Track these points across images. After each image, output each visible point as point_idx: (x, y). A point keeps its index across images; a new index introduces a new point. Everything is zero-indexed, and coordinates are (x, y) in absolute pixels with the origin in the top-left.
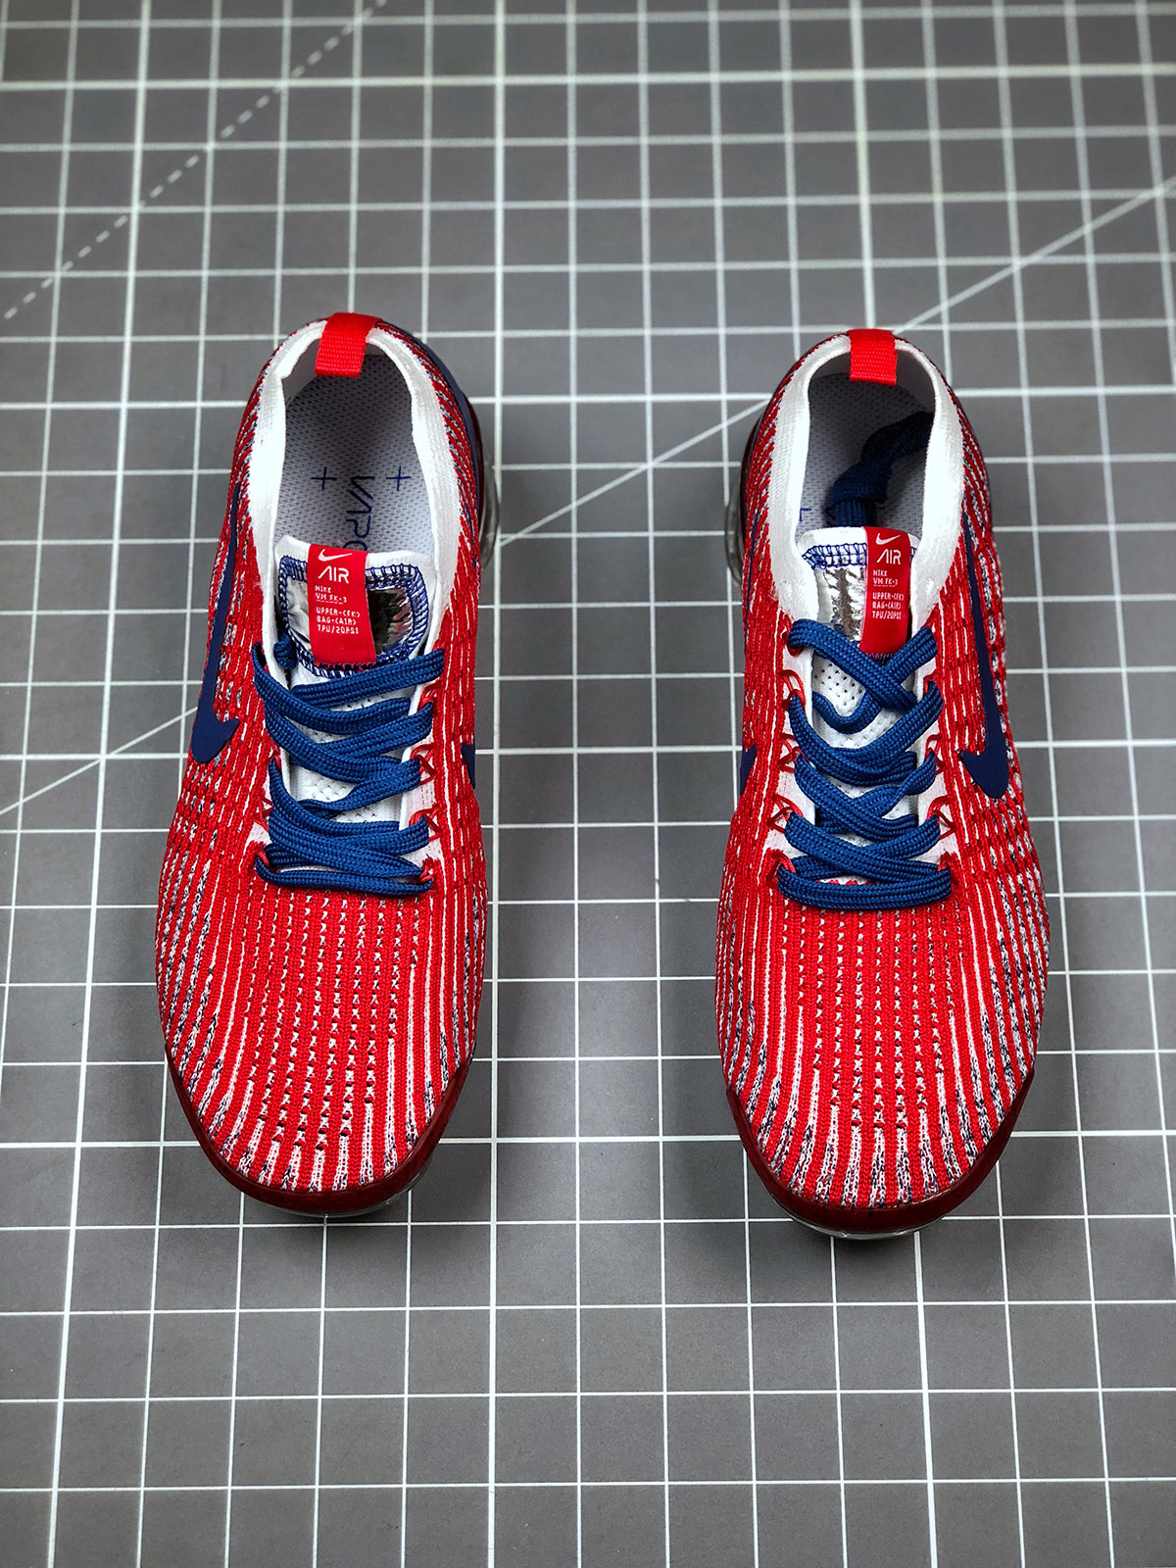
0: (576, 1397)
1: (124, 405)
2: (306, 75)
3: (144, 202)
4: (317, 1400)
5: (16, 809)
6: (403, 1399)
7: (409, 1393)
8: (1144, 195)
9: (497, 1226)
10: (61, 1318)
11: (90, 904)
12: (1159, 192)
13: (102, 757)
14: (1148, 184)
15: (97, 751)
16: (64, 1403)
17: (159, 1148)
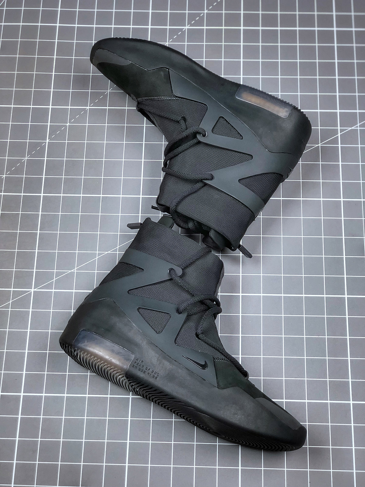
0: (149, 466)
1: (42, 195)
2: (94, 105)
3: (49, 139)
4: (81, 464)
5: (10, 303)
6: (103, 465)
7: (105, 463)
8: (317, 145)
9: (131, 420)
11: (28, 330)
14: (318, 143)
15: (32, 289)
16: (16, 463)
17: (43, 396)
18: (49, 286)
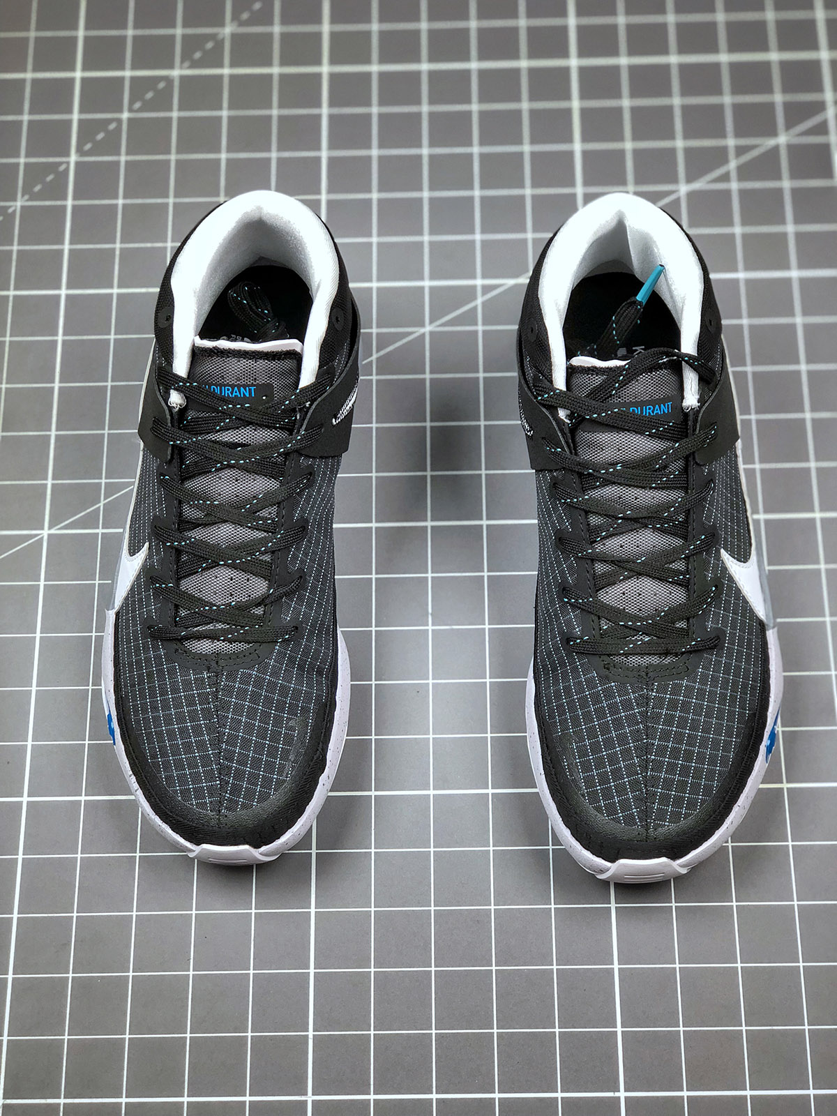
0: (370, 972)
1: (63, 292)
2: (191, 67)
3: (78, 154)
4: (189, 975)
6: (249, 974)
7: (254, 970)
8: (772, 142)
9: (317, 853)
11: (35, 633)
12: (782, 139)
13: (45, 533)
14: (775, 135)
15: (43, 529)
17: (81, 801)
18: (91, 521)
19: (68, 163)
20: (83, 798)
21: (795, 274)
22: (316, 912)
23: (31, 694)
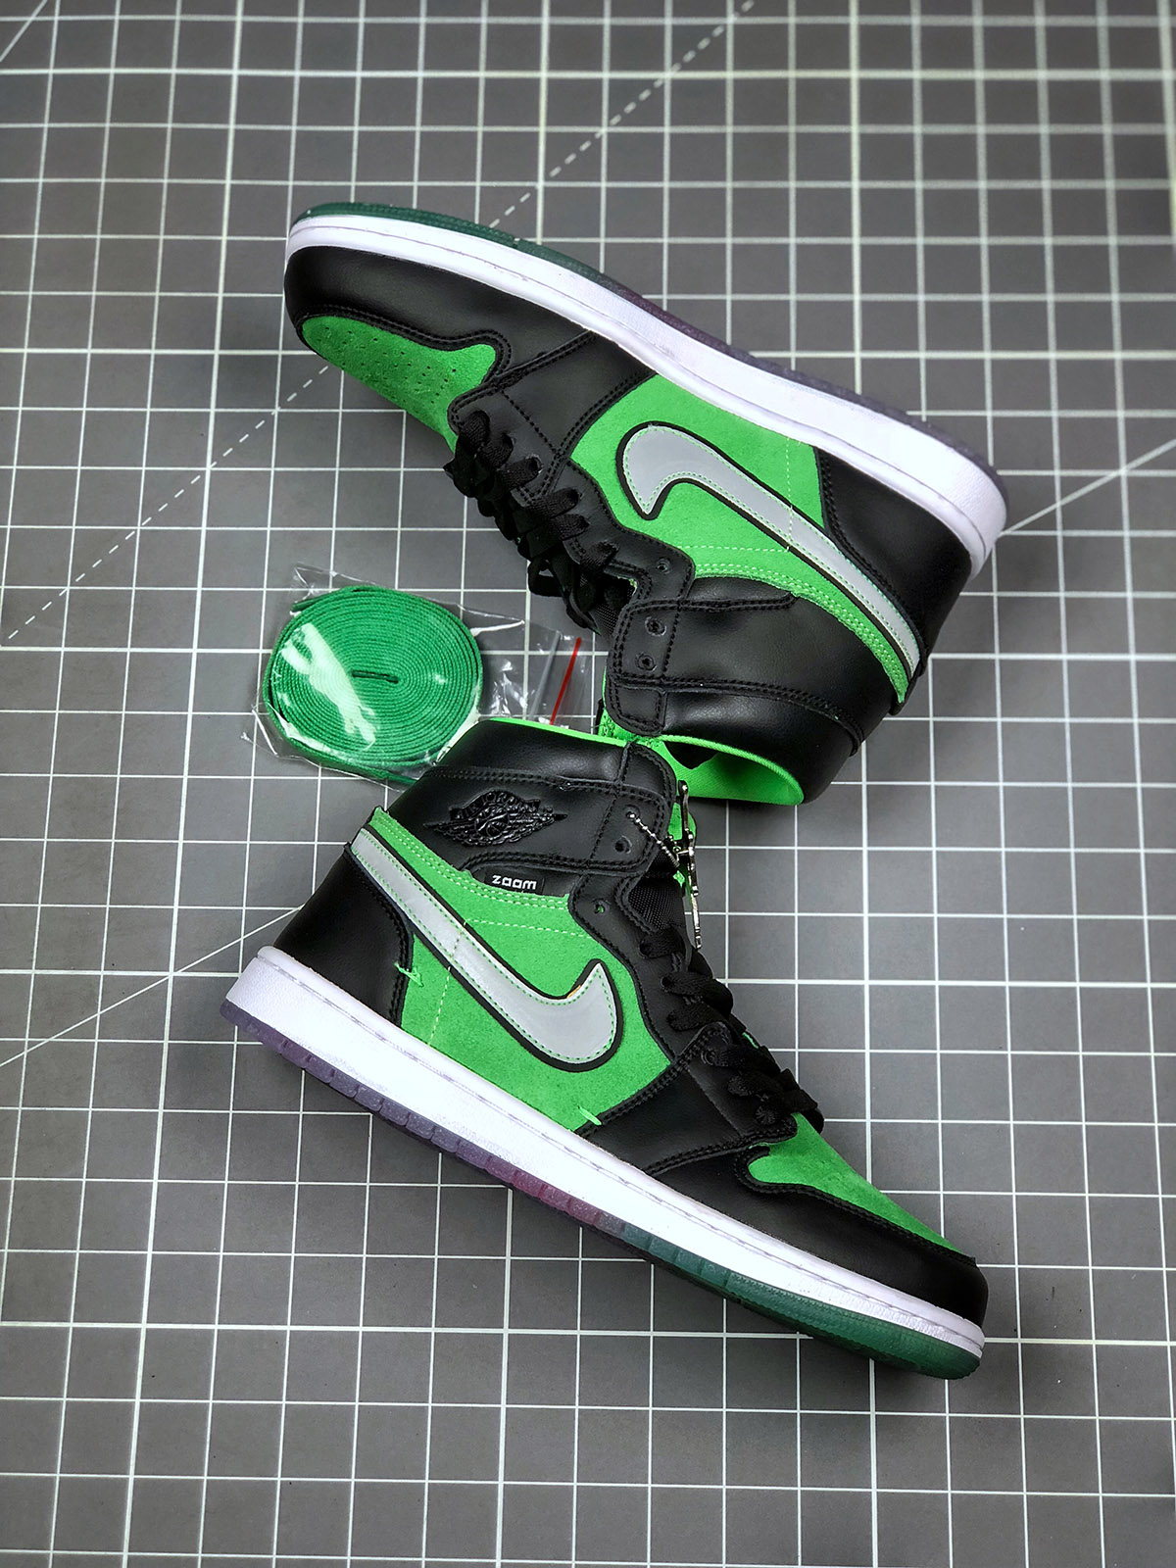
1: (195, 651)
3: (215, 463)
4: (346, 1560)
5: (96, 1018)
7: (426, 1557)
8: (1112, 474)
9: (507, 1409)
10: (126, 1480)
11: (157, 1108)
12: (1123, 472)
13: (170, 975)
14: (1116, 466)
15: (168, 971)
16: (129, 1556)
17: (213, 1330)
19: (203, 473)
20: (216, 1327)
21: (1133, 657)
22: (505, 1485)
23: (152, 1187)
